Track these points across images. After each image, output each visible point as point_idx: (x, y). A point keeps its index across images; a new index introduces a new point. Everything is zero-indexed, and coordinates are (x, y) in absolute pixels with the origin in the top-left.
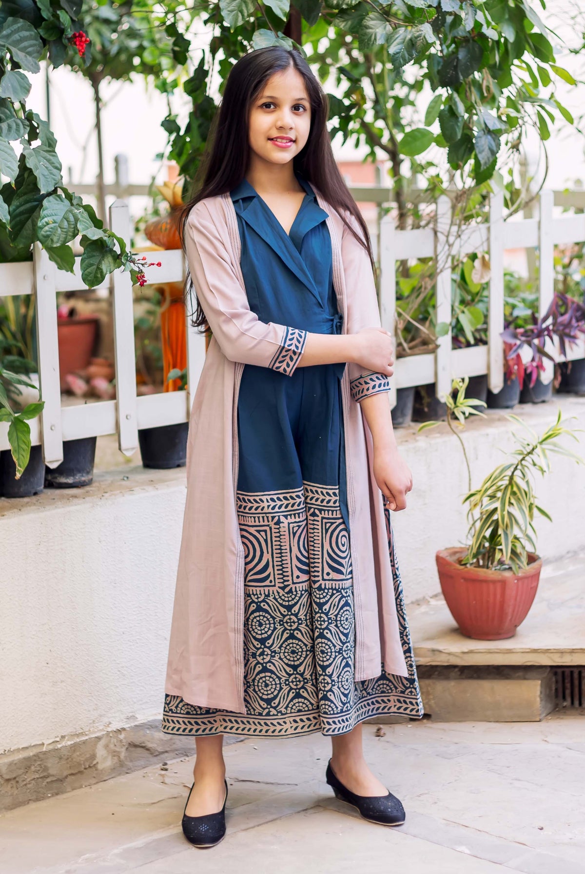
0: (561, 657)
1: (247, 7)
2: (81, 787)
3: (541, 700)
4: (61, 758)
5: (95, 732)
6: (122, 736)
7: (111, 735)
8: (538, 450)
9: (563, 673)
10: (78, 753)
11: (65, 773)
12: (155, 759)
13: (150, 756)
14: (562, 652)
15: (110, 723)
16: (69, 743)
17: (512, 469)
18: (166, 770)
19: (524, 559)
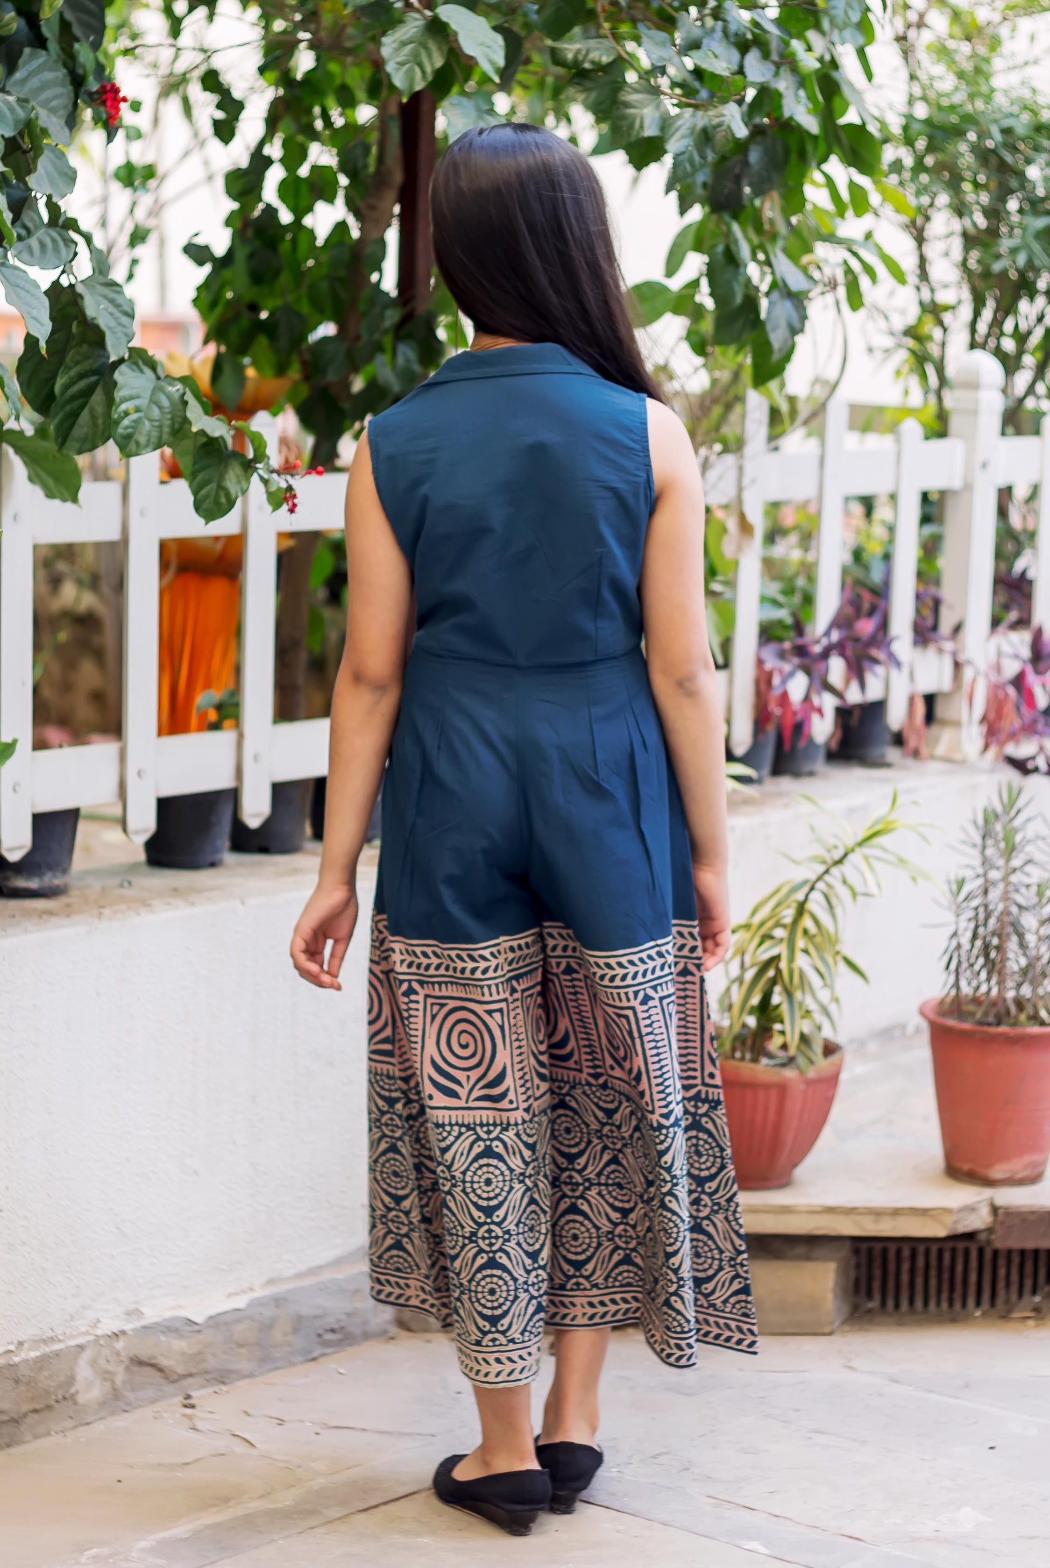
0: (876, 1222)
1: (430, 56)
2: (48, 1434)
3: (836, 1297)
4: (17, 1381)
5: (73, 1337)
6: (119, 1345)
7: (102, 1342)
8: (855, 858)
9: (870, 1251)
10: (46, 1374)
11: (25, 1407)
12: (169, 1388)
13: (163, 1381)
14: (877, 1213)
15: (99, 1321)
16: (33, 1354)
17: (806, 889)
18: (193, 1407)
19: (818, 1048)
